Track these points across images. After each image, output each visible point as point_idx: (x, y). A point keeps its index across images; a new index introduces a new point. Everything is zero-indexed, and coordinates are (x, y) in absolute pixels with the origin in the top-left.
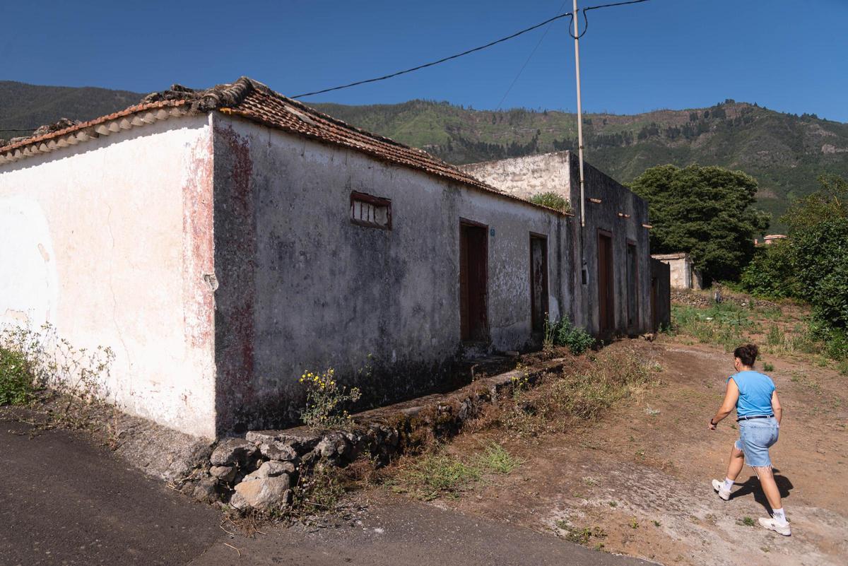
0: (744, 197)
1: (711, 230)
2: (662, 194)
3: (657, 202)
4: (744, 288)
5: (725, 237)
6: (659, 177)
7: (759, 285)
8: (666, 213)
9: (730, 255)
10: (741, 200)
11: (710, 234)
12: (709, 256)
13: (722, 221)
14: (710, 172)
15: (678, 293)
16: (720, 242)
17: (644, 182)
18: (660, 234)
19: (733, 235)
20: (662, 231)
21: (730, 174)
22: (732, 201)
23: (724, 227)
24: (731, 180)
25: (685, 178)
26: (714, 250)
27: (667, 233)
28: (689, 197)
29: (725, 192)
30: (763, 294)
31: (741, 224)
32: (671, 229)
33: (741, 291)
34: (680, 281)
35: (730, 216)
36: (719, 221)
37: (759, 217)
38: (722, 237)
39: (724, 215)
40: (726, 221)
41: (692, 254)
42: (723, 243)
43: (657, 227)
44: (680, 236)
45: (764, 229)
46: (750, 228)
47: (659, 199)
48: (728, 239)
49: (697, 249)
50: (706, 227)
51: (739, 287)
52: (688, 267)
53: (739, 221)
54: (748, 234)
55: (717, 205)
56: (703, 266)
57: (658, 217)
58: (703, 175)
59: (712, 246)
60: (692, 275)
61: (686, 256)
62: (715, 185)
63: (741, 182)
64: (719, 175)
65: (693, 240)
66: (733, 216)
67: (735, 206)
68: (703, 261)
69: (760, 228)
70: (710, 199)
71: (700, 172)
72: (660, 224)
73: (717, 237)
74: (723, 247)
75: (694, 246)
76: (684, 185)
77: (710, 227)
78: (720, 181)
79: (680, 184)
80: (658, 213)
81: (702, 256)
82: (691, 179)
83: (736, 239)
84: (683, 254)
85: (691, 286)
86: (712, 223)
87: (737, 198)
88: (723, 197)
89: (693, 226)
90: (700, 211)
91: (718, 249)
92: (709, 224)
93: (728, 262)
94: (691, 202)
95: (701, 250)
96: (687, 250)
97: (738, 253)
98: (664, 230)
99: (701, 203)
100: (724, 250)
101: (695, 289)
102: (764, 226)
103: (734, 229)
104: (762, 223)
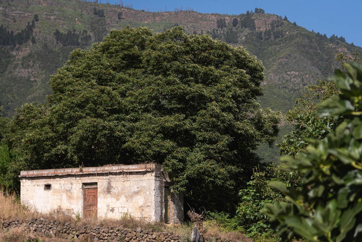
0: (243, 84)
1: (197, 129)
2: (131, 71)
3: (122, 81)
4: (240, 224)
5: (216, 142)
6: (127, 43)
7: (259, 220)
8: (133, 100)
9: (222, 170)
10: (241, 87)
11: (194, 136)
12: (190, 171)
13: (211, 116)
14: (199, 43)
15: (139, 229)
16: (209, 149)
17: (105, 49)
18: (121, 131)
19: (226, 139)
20: (124, 126)
21: (227, 48)
22: (227, 87)
23: (214, 127)
24: (227, 57)
25: (163, 45)
26: (199, 162)
27: (132, 130)
28: (165, 75)
29: (217, 72)
30: (264, 234)
31: (239, 124)
32: (137, 124)
33: (235, 228)
34: (147, 210)
35: (223, 110)
36: (207, 116)
37: (265, 116)
38: (211, 142)
39: (214, 107)
40: (217, 117)
41: (167, 165)
42: (212, 151)
43: (117, 119)
44: (149, 135)
45: (272, 135)
46: (252, 130)
47: (126, 77)
48: (220, 145)
49: (174, 157)
50: (188, 125)
51: (234, 222)
52: (160, 188)
53: (237, 119)
54: (248, 139)
55: (206, 92)
56: (182, 186)
57: (119, 103)
58: (188, 45)
59: (196, 155)
60: (166, 201)
61: (157, 169)
62: (205, 62)
63: (241, 63)
64: (212, 49)
65: (169, 144)
66: (229, 109)
67: (230, 94)
68: (183, 178)
69: (266, 133)
70: (197, 82)
71: (186, 41)
72: (122, 116)
73: (204, 141)
74: (211, 158)
75: (169, 152)
76: (159, 56)
77: (195, 125)
78: (212, 57)
79: (154, 54)
80: (120, 99)
81: (183, 170)
82: (170, 48)
83: (231, 146)
84: (152, 166)
85: (165, 219)
86: (198, 118)
87: (235, 84)
88: (216, 80)
89: (170, 121)
90: (181, 98)
91: (205, 159)
92: (194, 121)
93: (219, 182)
94: (169, 83)
95: (180, 161)
96: (159, 158)
97: (233, 168)
98: (128, 125)
99: (182, 86)
100: (212, 161)
101: (171, 225)
102: (271, 131)
103: (229, 130)
104: (268, 125)
